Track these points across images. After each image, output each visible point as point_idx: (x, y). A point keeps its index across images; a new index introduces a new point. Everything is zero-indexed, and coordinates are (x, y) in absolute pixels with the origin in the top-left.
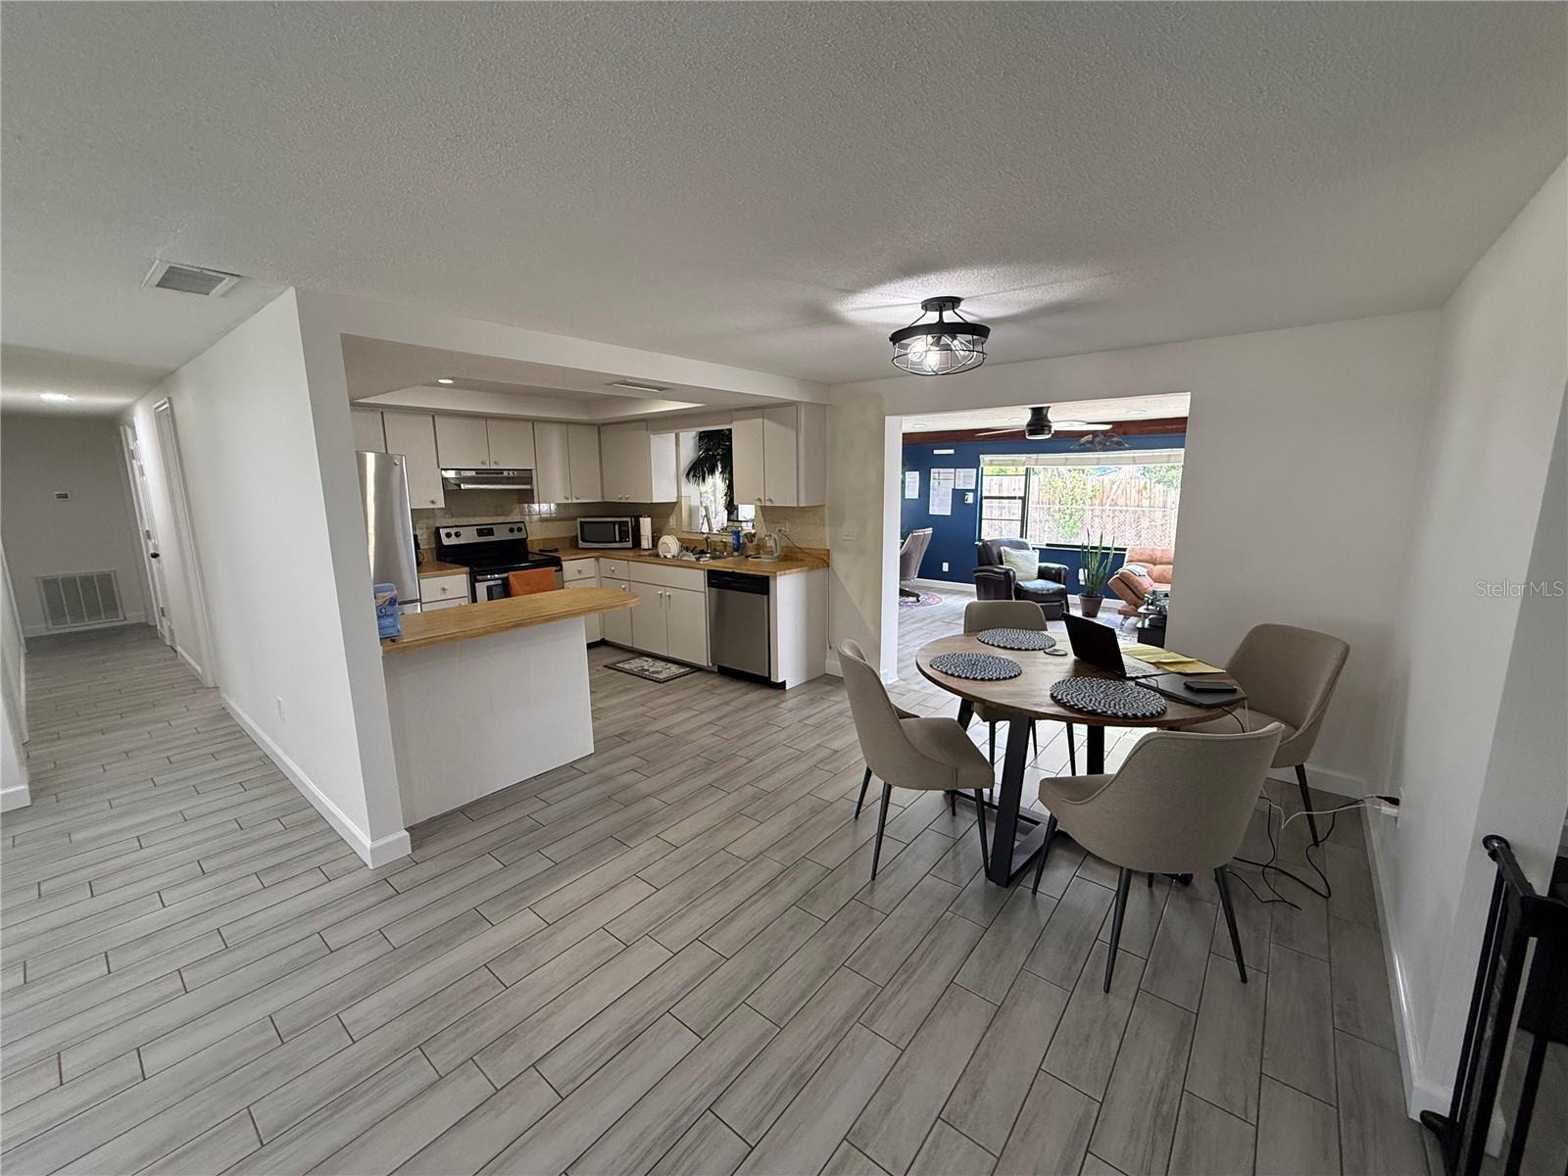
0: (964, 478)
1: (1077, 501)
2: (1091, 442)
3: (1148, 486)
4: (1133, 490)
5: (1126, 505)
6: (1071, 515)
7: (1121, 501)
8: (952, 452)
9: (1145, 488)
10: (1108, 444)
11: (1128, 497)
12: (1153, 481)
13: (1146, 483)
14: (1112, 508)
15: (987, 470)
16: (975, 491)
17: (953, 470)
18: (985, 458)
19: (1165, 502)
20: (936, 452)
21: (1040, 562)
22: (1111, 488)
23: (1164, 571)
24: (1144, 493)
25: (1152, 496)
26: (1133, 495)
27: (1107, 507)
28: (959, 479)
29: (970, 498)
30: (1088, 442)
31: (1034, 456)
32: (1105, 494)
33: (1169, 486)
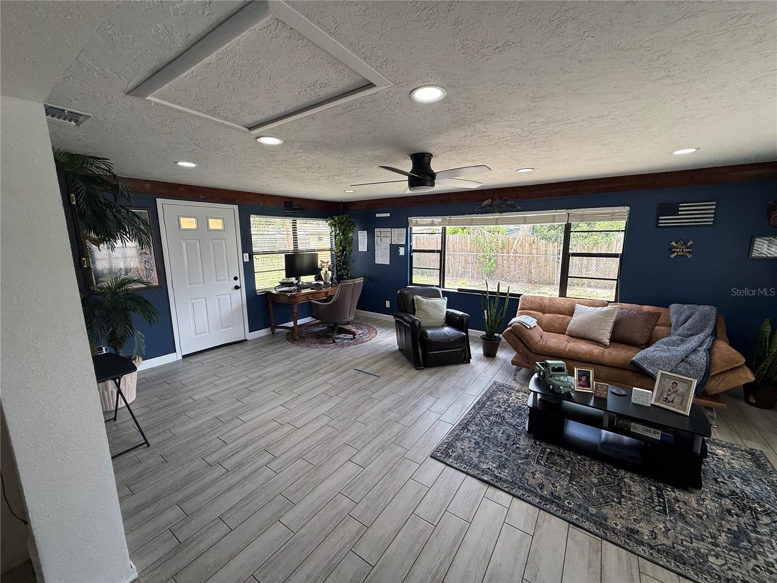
0: (397, 236)
1: (493, 251)
2: (491, 205)
3: (536, 241)
4: (527, 244)
5: (523, 253)
6: (490, 259)
7: (520, 251)
8: (388, 215)
9: (534, 242)
10: (504, 206)
11: (524, 248)
12: (539, 238)
13: (534, 239)
14: (514, 255)
15: (415, 229)
16: (405, 246)
17: (389, 230)
18: (413, 220)
19: (546, 251)
20: (377, 215)
21: (447, 308)
22: (514, 243)
23: (552, 320)
24: (533, 245)
25: (539, 248)
26: (527, 247)
27: (512, 254)
28: (395, 236)
29: (402, 251)
30: (488, 205)
31: (448, 218)
32: (510, 246)
33: (549, 241)
